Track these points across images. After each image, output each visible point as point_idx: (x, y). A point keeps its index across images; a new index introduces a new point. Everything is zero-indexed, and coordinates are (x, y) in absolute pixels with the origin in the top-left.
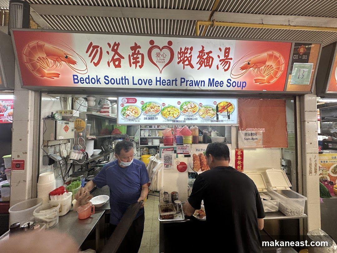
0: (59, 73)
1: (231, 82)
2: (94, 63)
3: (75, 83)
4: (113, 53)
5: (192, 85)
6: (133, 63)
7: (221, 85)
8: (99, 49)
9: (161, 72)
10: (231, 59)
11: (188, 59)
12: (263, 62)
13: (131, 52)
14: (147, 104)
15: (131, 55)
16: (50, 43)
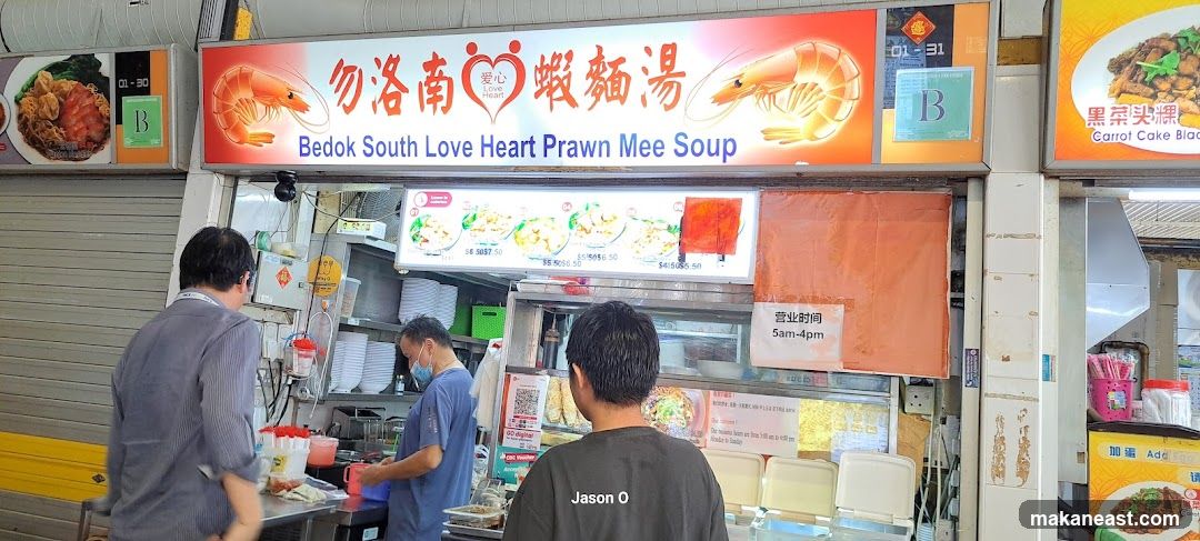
1: (689, 143)
2: (344, 105)
3: (302, 154)
4: (386, 80)
5: (576, 155)
6: (429, 101)
7: (659, 152)
8: (356, 74)
9: (493, 121)
10: (682, 74)
11: (561, 83)
12: (786, 77)
15: (423, 81)
16: (264, 66)
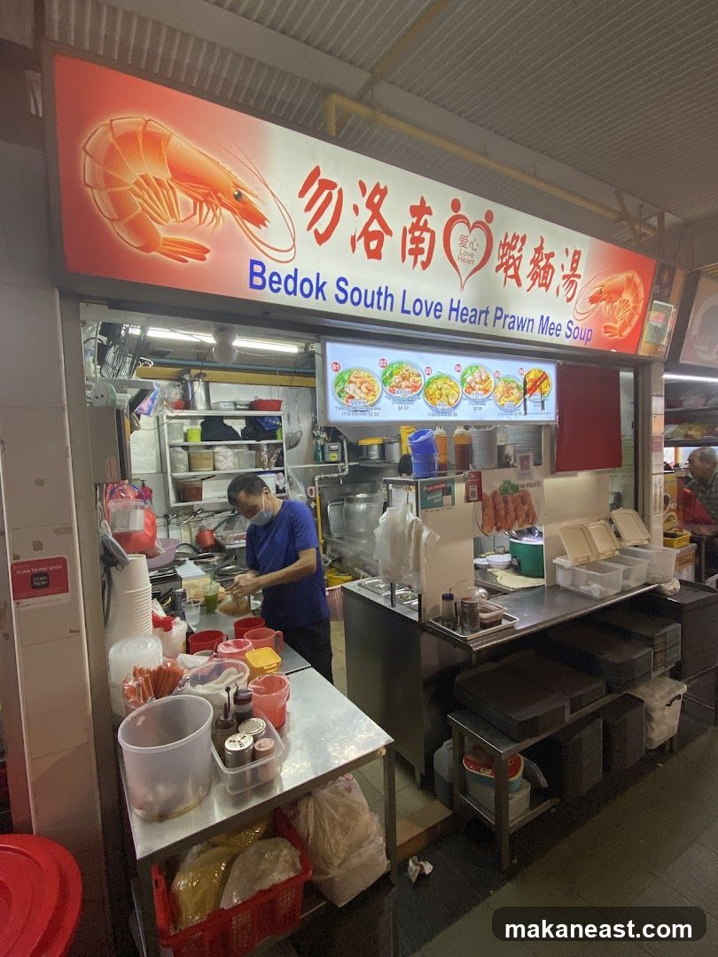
0: (208, 247)
2: (316, 232)
3: (252, 286)
6: (411, 252)
8: (335, 193)
13: (409, 221)
14: (395, 366)
15: (408, 227)
